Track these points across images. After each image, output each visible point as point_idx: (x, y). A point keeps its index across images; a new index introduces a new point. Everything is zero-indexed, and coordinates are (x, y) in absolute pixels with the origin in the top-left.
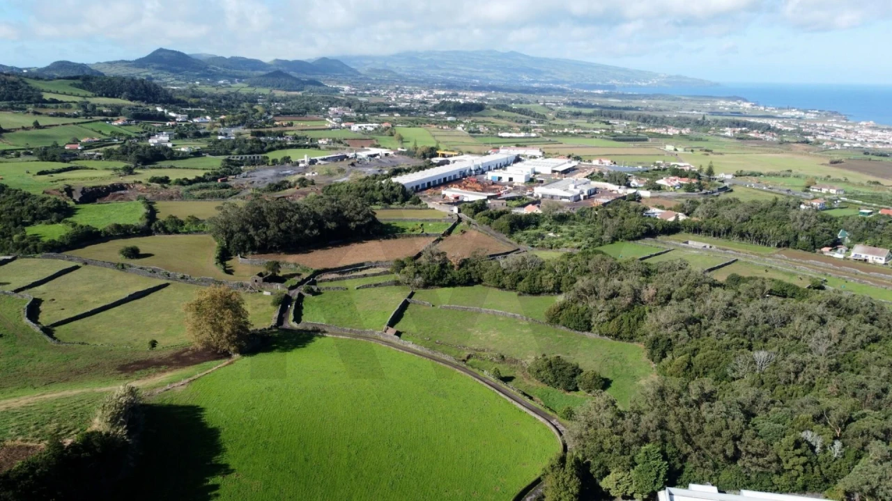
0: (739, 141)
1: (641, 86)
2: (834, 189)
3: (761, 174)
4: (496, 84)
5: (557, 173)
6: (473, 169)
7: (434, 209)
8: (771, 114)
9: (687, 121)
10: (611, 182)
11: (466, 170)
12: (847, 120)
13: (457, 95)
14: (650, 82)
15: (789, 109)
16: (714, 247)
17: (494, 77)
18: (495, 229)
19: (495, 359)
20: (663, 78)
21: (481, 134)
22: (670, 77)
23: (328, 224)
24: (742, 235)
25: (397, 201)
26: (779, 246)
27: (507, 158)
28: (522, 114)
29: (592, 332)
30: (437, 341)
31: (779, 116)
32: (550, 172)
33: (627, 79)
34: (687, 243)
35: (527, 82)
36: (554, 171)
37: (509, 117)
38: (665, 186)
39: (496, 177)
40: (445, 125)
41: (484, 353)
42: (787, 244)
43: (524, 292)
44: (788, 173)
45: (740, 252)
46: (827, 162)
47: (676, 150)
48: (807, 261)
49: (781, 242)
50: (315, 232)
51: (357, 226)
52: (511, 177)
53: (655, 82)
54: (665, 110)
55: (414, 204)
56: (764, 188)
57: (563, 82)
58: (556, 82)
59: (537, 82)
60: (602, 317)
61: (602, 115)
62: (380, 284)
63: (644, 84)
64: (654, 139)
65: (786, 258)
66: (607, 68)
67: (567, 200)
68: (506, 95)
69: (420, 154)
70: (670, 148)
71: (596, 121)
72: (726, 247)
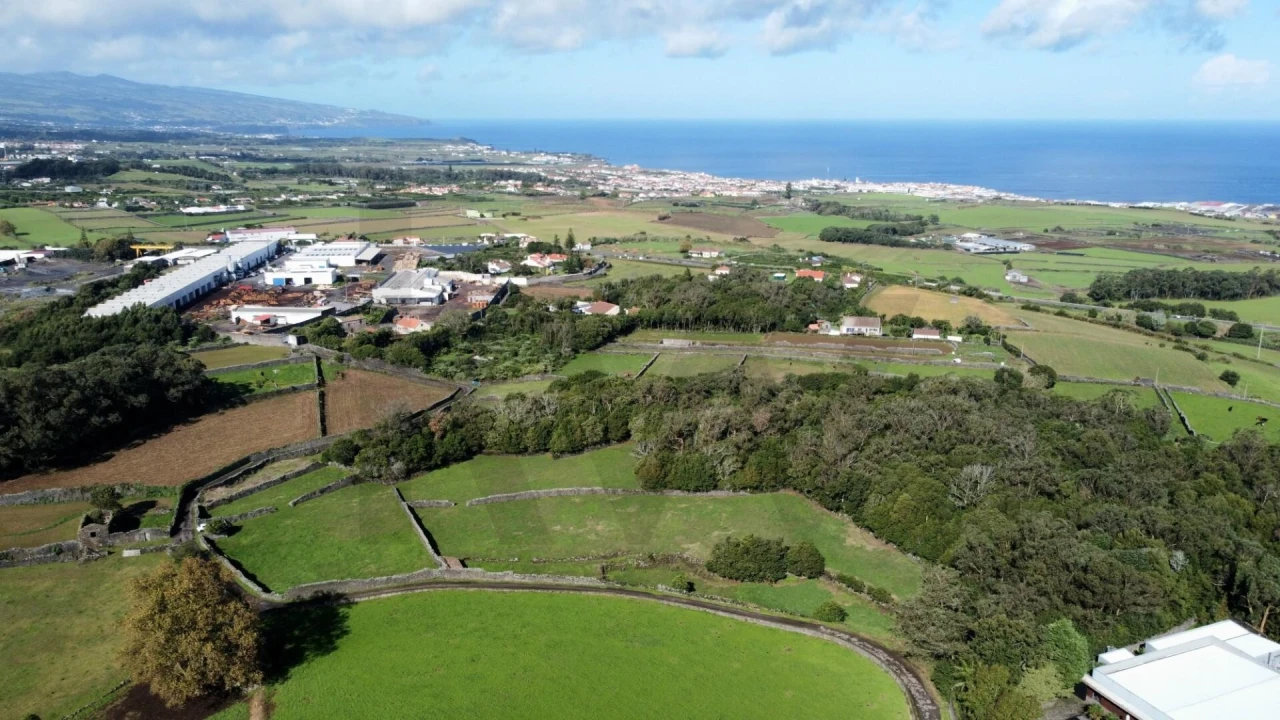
0: (531, 198)
1: (325, 127)
2: (715, 251)
3: (616, 240)
4: (87, 127)
5: (364, 264)
6: (231, 269)
7: (246, 344)
8: (517, 161)
9: (435, 175)
10: (462, 268)
11: (222, 274)
12: (609, 164)
13: (31, 149)
14: (336, 121)
15: (537, 152)
16: (698, 344)
17: (81, 117)
18: (393, 363)
19: (642, 563)
20: (353, 114)
21: (149, 212)
22: (362, 113)
23: (132, 399)
24: (716, 322)
25: (173, 339)
26: (763, 330)
27: (268, 248)
28: (189, 176)
29: (722, 489)
30: (535, 560)
31: (529, 162)
32: (352, 263)
33: (302, 118)
34: (662, 343)
35: (141, 124)
36: (359, 262)
37: (170, 182)
38: (537, 268)
39: (282, 279)
40: (76, 201)
41: (619, 559)
42: (773, 327)
43: (562, 452)
44: (643, 236)
45: (713, 345)
46: (656, 218)
47: (482, 216)
48: (815, 345)
49: (766, 326)
50: (113, 418)
51: (186, 393)
52: (308, 276)
53: (343, 121)
54: (383, 160)
55: (203, 340)
56: (641, 258)
57: (203, 123)
58: (191, 123)
59: (158, 123)
60: (729, 465)
61: (309, 172)
62: (329, 487)
63: (327, 123)
64: (423, 202)
65: (789, 344)
66: (267, 100)
67: (429, 304)
68: (120, 146)
69: (103, 252)
70: (473, 213)
71: (311, 181)
72: (731, 342)
